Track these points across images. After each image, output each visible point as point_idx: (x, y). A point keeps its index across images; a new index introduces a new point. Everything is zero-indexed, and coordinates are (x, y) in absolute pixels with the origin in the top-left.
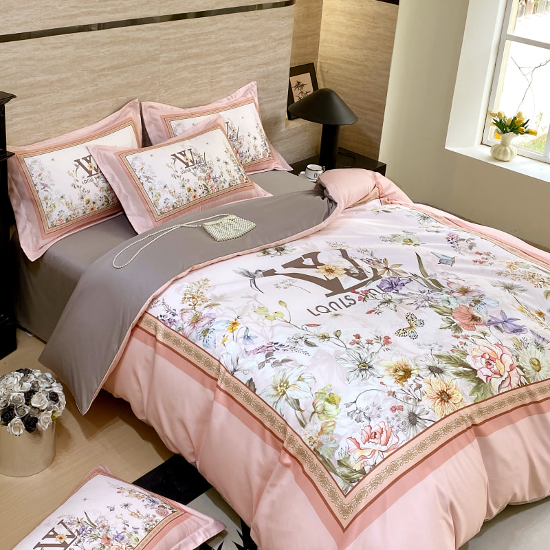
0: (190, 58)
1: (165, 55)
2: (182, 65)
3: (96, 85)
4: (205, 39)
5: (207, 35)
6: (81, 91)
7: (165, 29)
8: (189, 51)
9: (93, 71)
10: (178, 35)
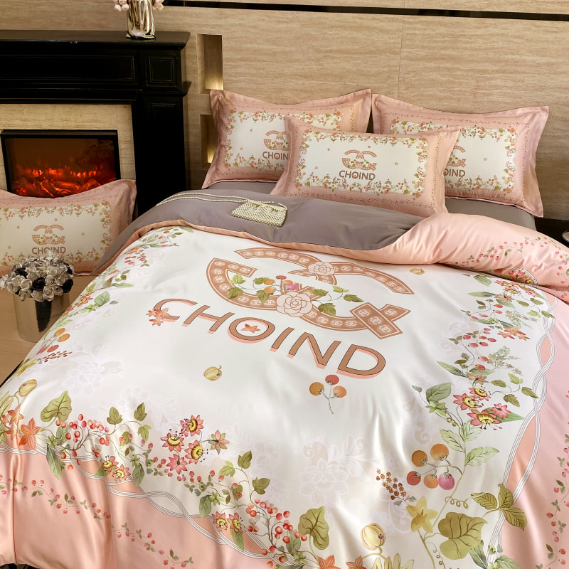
0: (444, 59)
1: (408, 50)
2: (432, 65)
3: (322, 65)
4: (467, 43)
5: (470, 39)
6: (305, 67)
7: (410, 23)
8: (443, 52)
9: (318, 51)
10: (428, 32)
